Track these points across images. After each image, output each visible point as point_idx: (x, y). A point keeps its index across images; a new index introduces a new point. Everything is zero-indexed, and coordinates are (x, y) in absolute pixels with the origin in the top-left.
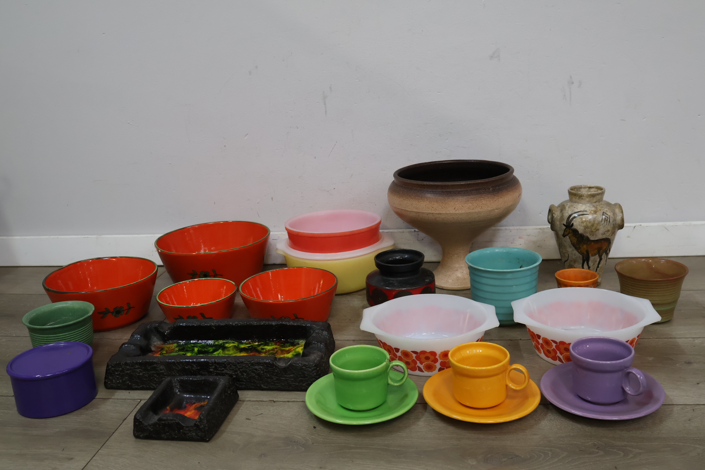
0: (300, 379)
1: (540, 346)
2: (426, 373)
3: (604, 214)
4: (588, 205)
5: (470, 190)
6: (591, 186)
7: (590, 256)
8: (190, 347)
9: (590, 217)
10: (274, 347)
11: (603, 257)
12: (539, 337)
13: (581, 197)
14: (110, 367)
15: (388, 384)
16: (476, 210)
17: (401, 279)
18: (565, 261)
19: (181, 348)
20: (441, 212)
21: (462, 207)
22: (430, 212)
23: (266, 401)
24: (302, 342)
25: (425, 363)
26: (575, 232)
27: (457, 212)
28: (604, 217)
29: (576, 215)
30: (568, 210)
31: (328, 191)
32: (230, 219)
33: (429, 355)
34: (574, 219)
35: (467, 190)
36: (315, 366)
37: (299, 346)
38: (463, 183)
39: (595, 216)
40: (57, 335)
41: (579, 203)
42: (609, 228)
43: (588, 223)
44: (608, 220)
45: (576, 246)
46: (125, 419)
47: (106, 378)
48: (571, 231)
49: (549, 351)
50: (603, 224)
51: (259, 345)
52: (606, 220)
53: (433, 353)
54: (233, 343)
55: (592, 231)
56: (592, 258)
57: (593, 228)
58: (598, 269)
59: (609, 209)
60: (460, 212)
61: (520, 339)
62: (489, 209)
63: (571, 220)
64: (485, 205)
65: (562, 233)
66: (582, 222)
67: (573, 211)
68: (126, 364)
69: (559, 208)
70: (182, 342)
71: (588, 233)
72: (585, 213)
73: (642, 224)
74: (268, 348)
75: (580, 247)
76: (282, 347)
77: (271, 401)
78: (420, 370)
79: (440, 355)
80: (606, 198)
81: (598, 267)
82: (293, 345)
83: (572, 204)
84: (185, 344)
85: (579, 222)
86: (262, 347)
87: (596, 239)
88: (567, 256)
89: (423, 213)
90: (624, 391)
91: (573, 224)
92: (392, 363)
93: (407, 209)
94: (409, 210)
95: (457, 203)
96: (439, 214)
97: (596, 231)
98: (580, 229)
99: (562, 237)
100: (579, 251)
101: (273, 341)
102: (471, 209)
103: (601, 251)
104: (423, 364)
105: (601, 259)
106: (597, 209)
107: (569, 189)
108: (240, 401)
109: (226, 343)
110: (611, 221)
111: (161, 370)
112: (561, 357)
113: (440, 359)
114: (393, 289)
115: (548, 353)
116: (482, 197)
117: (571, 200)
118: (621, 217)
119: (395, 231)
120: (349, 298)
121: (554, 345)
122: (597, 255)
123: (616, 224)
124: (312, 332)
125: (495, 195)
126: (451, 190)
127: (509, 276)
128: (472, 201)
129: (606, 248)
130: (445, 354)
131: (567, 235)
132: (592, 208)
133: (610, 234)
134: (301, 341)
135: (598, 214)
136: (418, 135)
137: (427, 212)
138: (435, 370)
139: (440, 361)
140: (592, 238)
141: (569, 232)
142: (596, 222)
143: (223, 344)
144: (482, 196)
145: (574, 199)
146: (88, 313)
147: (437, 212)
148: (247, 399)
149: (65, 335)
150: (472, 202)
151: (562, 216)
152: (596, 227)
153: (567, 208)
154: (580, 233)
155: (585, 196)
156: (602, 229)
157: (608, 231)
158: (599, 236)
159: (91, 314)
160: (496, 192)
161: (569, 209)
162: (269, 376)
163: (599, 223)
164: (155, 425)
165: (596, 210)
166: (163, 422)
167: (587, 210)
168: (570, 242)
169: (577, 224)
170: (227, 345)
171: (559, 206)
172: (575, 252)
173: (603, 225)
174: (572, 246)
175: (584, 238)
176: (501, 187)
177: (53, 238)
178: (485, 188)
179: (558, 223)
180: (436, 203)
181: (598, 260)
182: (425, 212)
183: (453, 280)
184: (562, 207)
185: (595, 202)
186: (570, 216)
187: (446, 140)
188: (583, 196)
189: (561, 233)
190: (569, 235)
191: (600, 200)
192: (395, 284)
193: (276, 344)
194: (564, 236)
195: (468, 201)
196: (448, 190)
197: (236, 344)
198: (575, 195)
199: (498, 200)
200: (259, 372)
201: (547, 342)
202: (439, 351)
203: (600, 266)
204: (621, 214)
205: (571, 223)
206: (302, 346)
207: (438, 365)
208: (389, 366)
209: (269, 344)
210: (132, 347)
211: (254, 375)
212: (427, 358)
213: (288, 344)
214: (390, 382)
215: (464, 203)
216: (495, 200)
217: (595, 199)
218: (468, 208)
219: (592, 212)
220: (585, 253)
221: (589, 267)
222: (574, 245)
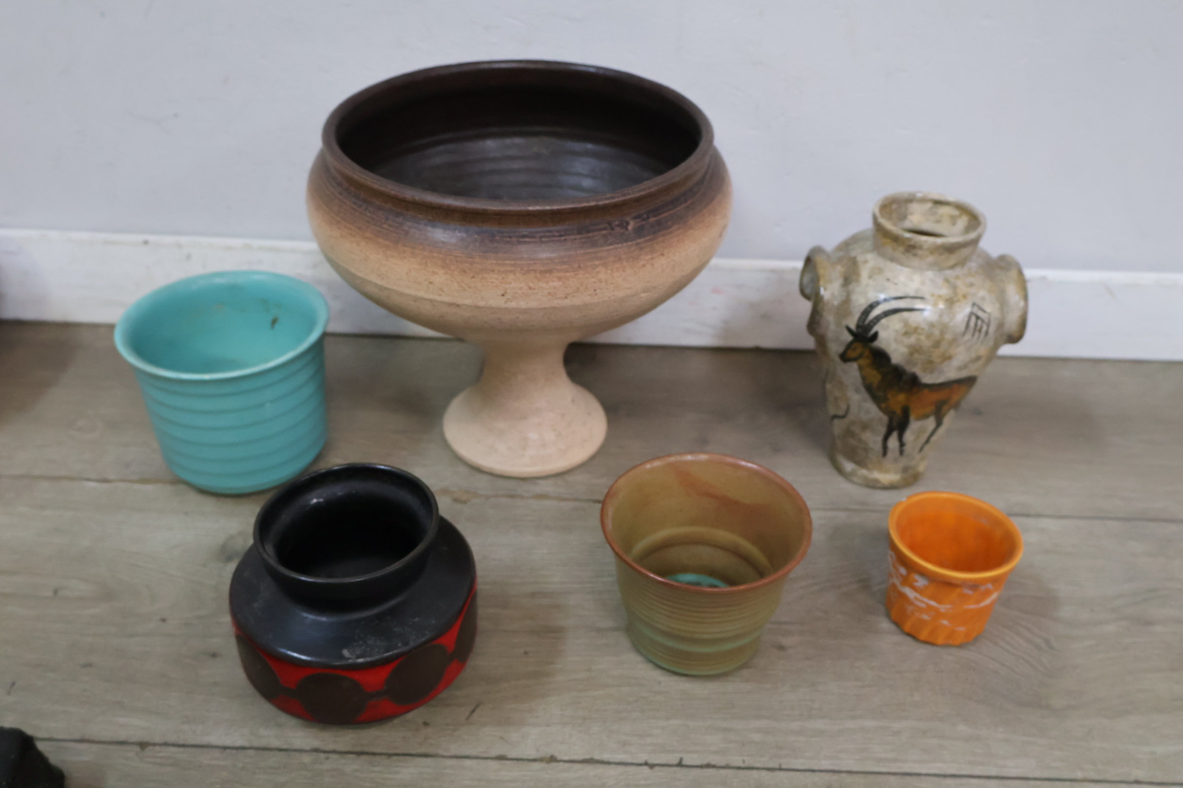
3: (975, 308)
4: (930, 274)
5: (558, 231)
6: (942, 198)
7: (912, 418)
13: (911, 248)
16: (578, 300)
18: (835, 417)
20: (459, 301)
21: (530, 291)
22: (422, 294)
26: (880, 358)
27: (513, 305)
28: (973, 320)
30: (867, 282)
34: (884, 321)
35: (550, 231)
39: (947, 312)
41: (902, 264)
43: (923, 337)
44: (984, 330)
45: (875, 393)
48: (867, 353)
50: (967, 340)
52: (978, 328)
55: (930, 362)
56: (914, 425)
57: (937, 353)
59: (989, 289)
60: (523, 305)
62: (620, 294)
63: (871, 321)
64: (606, 282)
65: (841, 349)
66: (906, 334)
69: (839, 267)
71: (919, 366)
72: (918, 304)
75: (889, 396)
81: (928, 441)
83: (882, 262)
85: (897, 331)
87: (940, 379)
88: (843, 406)
91: (877, 332)
95: (511, 276)
96: (451, 305)
97: (942, 362)
98: (897, 352)
99: (838, 360)
100: (883, 405)
102: (557, 298)
103: (945, 406)
105: (939, 425)
106: (955, 294)
107: (877, 211)
110: (992, 329)
116: (600, 258)
117: (878, 247)
122: (932, 417)
123: (1001, 334)
125: (641, 249)
128: (561, 271)
131: (855, 359)
132: (939, 287)
133: (981, 363)
135: (957, 309)
140: (927, 379)
141: (862, 353)
142: (948, 336)
144: (600, 255)
145: (889, 249)
147: (446, 299)
150: (562, 274)
151: (847, 301)
153: (864, 273)
154: (893, 361)
155: (925, 246)
156: (961, 356)
157: (978, 358)
158: (950, 372)
160: (647, 238)
161: (871, 282)
163: (954, 341)
165: (953, 295)
167: (927, 296)
169: (890, 337)
171: (839, 259)
173: (967, 343)
175: (905, 377)
176: (664, 215)
178: (610, 223)
180: (441, 272)
181: (932, 427)
182: (407, 291)
184: (848, 259)
185: (952, 267)
186: (872, 307)
188: (920, 247)
189: (836, 348)
190: (862, 362)
191: (968, 261)
194: (844, 357)
195: (550, 271)
198: (895, 239)
199: (652, 265)
203: (933, 439)
204: (1022, 304)
205: (870, 329)
215: (536, 277)
216: (644, 266)
217: (953, 259)
218: (549, 293)
219: (941, 303)
220: (898, 411)
221: (902, 444)
222: (869, 389)
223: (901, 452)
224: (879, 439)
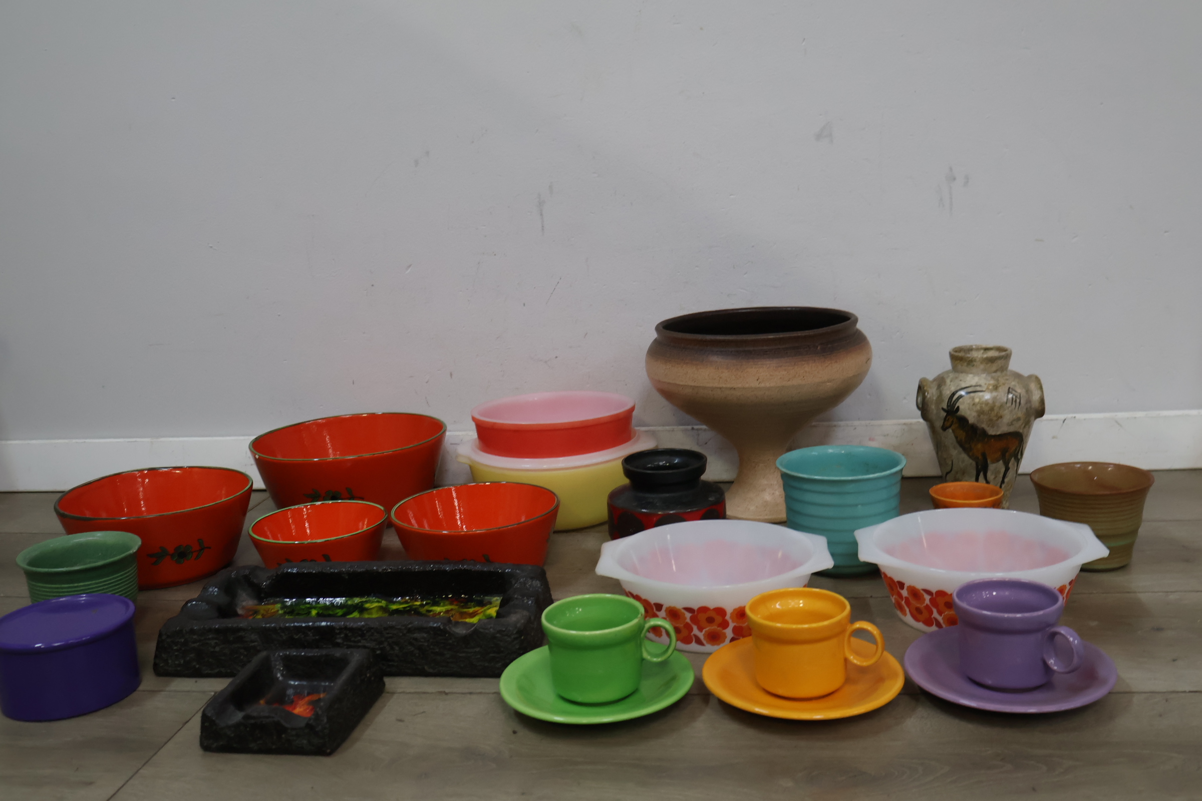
0: (491, 655)
1: (903, 603)
2: (708, 648)
3: (1010, 390)
4: (984, 375)
5: (783, 348)
6: (988, 347)
7: (989, 462)
8: (303, 609)
9: (987, 396)
10: (449, 607)
11: (1010, 465)
12: (901, 585)
13: (970, 362)
14: (164, 637)
15: (643, 660)
16: (796, 382)
17: (667, 495)
19: (288, 610)
20: (735, 386)
21: (771, 377)
22: (716, 385)
23: (432, 693)
24: (497, 600)
25: (707, 629)
26: (963, 420)
27: (762, 385)
28: (1010, 396)
29: (963, 393)
30: (950, 385)
31: (546, 362)
32: (379, 409)
33: (713, 615)
34: (961, 400)
35: (779, 349)
36: (517, 633)
37: (492, 605)
38: (771, 336)
39: (995, 394)
40: (76, 585)
41: (968, 373)
42: (1020, 414)
43: (983, 406)
44: (1018, 401)
45: (964, 446)
46: (187, 722)
47: (156, 657)
48: (955, 420)
49: (918, 610)
50: (1009, 407)
51: (422, 606)
52: (1014, 400)
53: (721, 611)
54: (378, 602)
55: (991, 420)
56: (992, 467)
57: (993, 414)
58: (1003, 486)
59: (1018, 383)
60: (768, 385)
61: (871, 597)
62: (817, 381)
63: (955, 401)
64: (809, 373)
65: (941, 423)
66: (974, 404)
68: (192, 631)
69: (935, 383)
70: (289, 602)
71: (985, 423)
72: (978, 389)
73: (1078, 416)
74: (437, 609)
75: (972, 446)
76: (463, 607)
77: (441, 693)
78: (699, 641)
79: (732, 614)
80: (1014, 365)
81: (1003, 482)
82: (481, 604)
83: (957, 375)
84: (296, 604)
85: (969, 404)
86: (426, 608)
88: (950, 463)
89: (704, 388)
90: (1047, 668)
91: (958, 407)
92: (649, 622)
93: (678, 382)
94: (681, 383)
95: (761, 370)
96: (731, 388)
97: (997, 420)
98: (972, 417)
99: (941, 431)
100: (971, 454)
101: (447, 598)
102: (785, 381)
103: (1007, 454)
104: (704, 631)
105: (1007, 469)
106: (999, 383)
107: (951, 351)
108: (388, 693)
109: (366, 602)
110: (1023, 402)
111: (252, 641)
112: (940, 618)
113: (733, 622)
114: (652, 511)
115: (917, 614)
116: (805, 361)
117: (955, 369)
118: (1040, 397)
119: (660, 428)
120: (579, 537)
121: (927, 597)
122: (1001, 462)
123: (1030, 407)
124: (513, 582)
125: (825, 358)
126: (751, 349)
127: (849, 488)
128: (786, 366)
129: (1016, 450)
130: (741, 614)
131: (950, 427)
132: (989, 381)
133: (1022, 424)
134: (495, 599)
135: (1000, 390)
136: (697, 266)
137: (710, 385)
138: (724, 641)
139: (732, 625)
140: (991, 432)
141: (953, 422)
142: (998, 404)
143: (360, 604)
144: (804, 359)
145: (959, 367)
146: (129, 549)
147: (729, 386)
148: (399, 690)
149: (89, 585)
151: (940, 395)
152: (997, 413)
153: (948, 381)
154: (970, 422)
155: (978, 360)
156: (1007, 417)
157: (1018, 419)
158: (1003, 428)
159: (134, 551)
160: (828, 353)
161: (952, 383)
162: (437, 650)
163: (1001, 406)
164: (237, 725)
165: (997, 384)
166: (253, 721)
167: (983, 384)
168: (955, 439)
169: (966, 408)
170: (367, 605)
171: (935, 380)
172: (964, 456)
173: (1010, 409)
175: (978, 432)
176: (835, 344)
177: (77, 442)
178: (808, 346)
179: (933, 407)
180: (726, 371)
181: (1003, 470)
182: (708, 385)
183: (757, 507)
184: (940, 381)
185: (995, 372)
186: (953, 394)
187: (745, 274)
188: (975, 361)
189: (939, 424)
190: (953, 427)
191: (1003, 369)
192: (658, 504)
193: (451, 604)
194: (944, 428)
195: (781, 366)
196: (747, 349)
197: (383, 603)
198: (961, 359)
199: (831, 366)
200: (421, 643)
201: (915, 593)
202: (730, 607)
203: (1006, 480)
204: (1039, 392)
205: (955, 407)
206: (496, 606)
207: (729, 632)
208: (644, 627)
209: (440, 603)
210: (204, 606)
211: (413, 649)
212: (710, 620)
213: (473, 604)
214: (645, 655)
215: (774, 370)
216: (827, 366)
217: (994, 367)
218: (781, 378)
219: (991, 387)
220: (980, 457)
222: (961, 444)
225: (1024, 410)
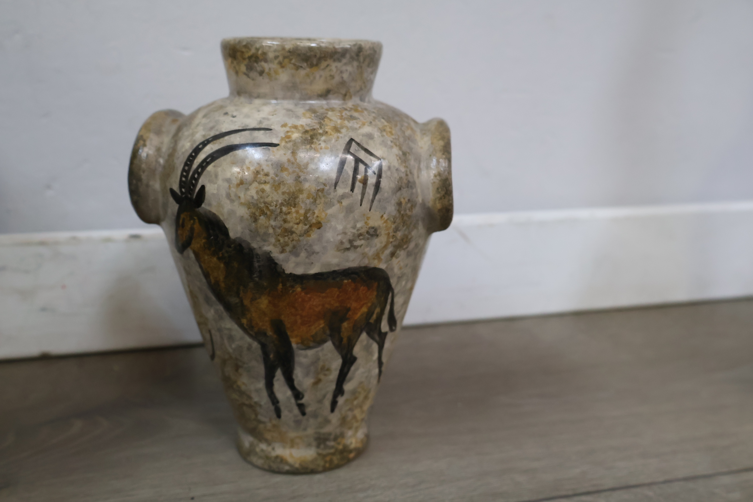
3: (354, 146)
4: (289, 104)
7: (294, 345)
11: (357, 350)
26: (216, 229)
28: (350, 162)
29: (220, 146)
30: (200, 125)
34: (212, 168)
39: (307, 154)
42: (375, 221)
43: (267, 187)
44: (373, 180)
45: (227, 298)
48: (197, 226)
50: (343, 197)
52: (360, 176)
55: (289, 232)
56: (304, 358)
57: (295, 214)
58: (341, 400)
59: (382, 131)
63: (196, 171)
66: (243, 184)
67: (212, 128)
71: (273, 240)
72: (260, 136)
75: (246, 302)
81: (339, 391)
85: (230, 180)
91: (203, 187)
97: (307, 233)
98: (236, 218)
103: (345, 325)
105: (349, 360)
106: (321, 125)
110: (386, 185)
118: (442, 175)
122: (329, 345)
123: (412, 203)
129: (370, 314)
131: (188, 243)
132: (298, 117)
133: (385, 247)
135: (323, 145)
140: (292, 265)
141: (192, 229)
142: (309, 186)
151: (173, 153)
152: (306, 213)
154: (232, 235)
156: (338, 224)
157: (373, 233)
158: (328, 257)
161: (204, 121)
163: (321, 195)
165: (317, 126)
167: (275, 127)
168: (204, 280)
169: (221, 191)
172: (231, 325)
173: (345, 202)
174: (213, 298)
175: (256, 265)
179: (157, 185)
181: (337, 363)
185: (325, 95)
186: (197, 151)
190: (196, 244)
203: (348, 387)
205: (195, 186)
219: (296, 136)
220: (270, 331)
221: (298, 395)
222: (218, 293)
223: (301, 407)
224: (261, 384)
225: (391, 209)
